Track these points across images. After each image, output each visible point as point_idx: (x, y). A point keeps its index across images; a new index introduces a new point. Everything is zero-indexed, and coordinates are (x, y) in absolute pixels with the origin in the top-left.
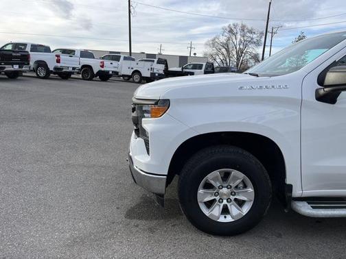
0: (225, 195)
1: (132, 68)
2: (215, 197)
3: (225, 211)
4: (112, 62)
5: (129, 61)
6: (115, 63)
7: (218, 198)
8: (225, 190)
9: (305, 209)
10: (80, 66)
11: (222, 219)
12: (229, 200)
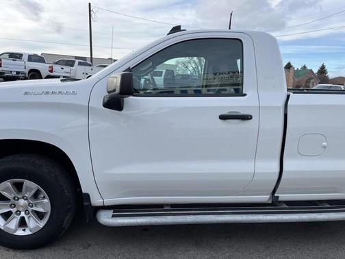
0: (22, 206)
1: (87, 74)
2: (11, 209)
3: (23, 223)
4: (63, 67)
5: (84, 67)
6: (67, 69)
7: (14, 210)
8: (22, 202)
9: (106, 218)
10: (27, 71)
11: (20, 232)
12: (27, 212)
